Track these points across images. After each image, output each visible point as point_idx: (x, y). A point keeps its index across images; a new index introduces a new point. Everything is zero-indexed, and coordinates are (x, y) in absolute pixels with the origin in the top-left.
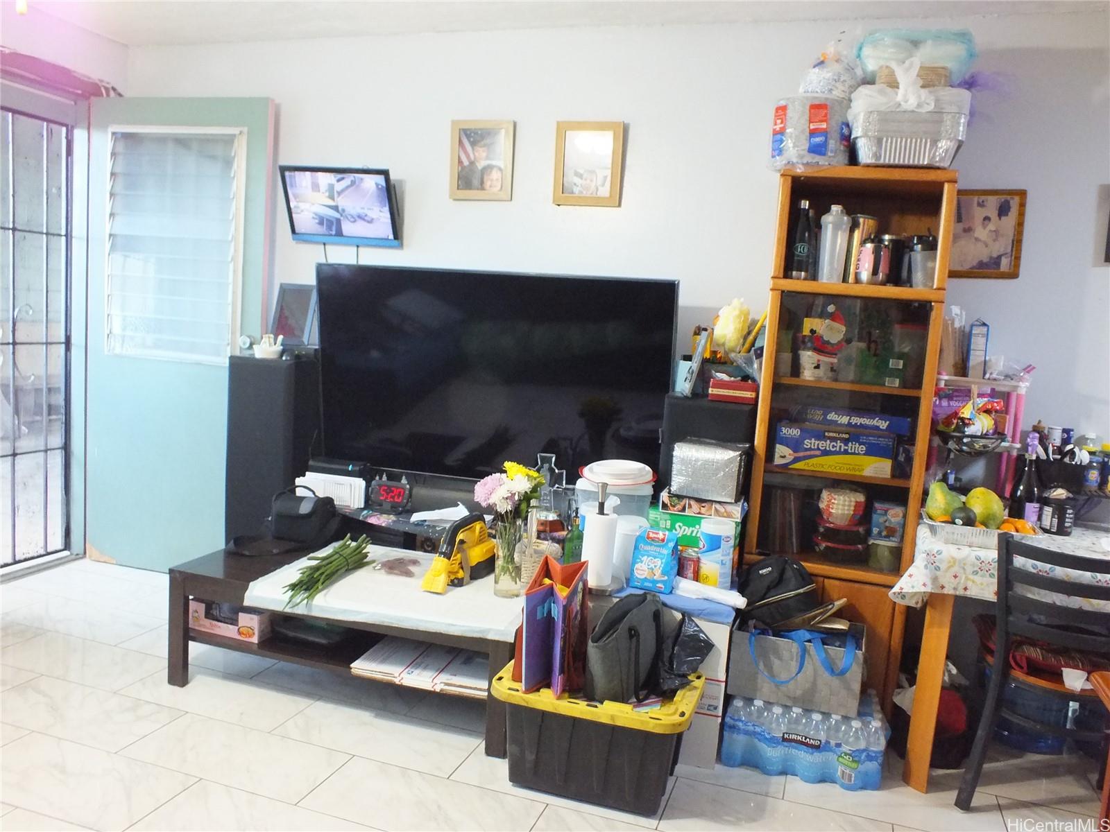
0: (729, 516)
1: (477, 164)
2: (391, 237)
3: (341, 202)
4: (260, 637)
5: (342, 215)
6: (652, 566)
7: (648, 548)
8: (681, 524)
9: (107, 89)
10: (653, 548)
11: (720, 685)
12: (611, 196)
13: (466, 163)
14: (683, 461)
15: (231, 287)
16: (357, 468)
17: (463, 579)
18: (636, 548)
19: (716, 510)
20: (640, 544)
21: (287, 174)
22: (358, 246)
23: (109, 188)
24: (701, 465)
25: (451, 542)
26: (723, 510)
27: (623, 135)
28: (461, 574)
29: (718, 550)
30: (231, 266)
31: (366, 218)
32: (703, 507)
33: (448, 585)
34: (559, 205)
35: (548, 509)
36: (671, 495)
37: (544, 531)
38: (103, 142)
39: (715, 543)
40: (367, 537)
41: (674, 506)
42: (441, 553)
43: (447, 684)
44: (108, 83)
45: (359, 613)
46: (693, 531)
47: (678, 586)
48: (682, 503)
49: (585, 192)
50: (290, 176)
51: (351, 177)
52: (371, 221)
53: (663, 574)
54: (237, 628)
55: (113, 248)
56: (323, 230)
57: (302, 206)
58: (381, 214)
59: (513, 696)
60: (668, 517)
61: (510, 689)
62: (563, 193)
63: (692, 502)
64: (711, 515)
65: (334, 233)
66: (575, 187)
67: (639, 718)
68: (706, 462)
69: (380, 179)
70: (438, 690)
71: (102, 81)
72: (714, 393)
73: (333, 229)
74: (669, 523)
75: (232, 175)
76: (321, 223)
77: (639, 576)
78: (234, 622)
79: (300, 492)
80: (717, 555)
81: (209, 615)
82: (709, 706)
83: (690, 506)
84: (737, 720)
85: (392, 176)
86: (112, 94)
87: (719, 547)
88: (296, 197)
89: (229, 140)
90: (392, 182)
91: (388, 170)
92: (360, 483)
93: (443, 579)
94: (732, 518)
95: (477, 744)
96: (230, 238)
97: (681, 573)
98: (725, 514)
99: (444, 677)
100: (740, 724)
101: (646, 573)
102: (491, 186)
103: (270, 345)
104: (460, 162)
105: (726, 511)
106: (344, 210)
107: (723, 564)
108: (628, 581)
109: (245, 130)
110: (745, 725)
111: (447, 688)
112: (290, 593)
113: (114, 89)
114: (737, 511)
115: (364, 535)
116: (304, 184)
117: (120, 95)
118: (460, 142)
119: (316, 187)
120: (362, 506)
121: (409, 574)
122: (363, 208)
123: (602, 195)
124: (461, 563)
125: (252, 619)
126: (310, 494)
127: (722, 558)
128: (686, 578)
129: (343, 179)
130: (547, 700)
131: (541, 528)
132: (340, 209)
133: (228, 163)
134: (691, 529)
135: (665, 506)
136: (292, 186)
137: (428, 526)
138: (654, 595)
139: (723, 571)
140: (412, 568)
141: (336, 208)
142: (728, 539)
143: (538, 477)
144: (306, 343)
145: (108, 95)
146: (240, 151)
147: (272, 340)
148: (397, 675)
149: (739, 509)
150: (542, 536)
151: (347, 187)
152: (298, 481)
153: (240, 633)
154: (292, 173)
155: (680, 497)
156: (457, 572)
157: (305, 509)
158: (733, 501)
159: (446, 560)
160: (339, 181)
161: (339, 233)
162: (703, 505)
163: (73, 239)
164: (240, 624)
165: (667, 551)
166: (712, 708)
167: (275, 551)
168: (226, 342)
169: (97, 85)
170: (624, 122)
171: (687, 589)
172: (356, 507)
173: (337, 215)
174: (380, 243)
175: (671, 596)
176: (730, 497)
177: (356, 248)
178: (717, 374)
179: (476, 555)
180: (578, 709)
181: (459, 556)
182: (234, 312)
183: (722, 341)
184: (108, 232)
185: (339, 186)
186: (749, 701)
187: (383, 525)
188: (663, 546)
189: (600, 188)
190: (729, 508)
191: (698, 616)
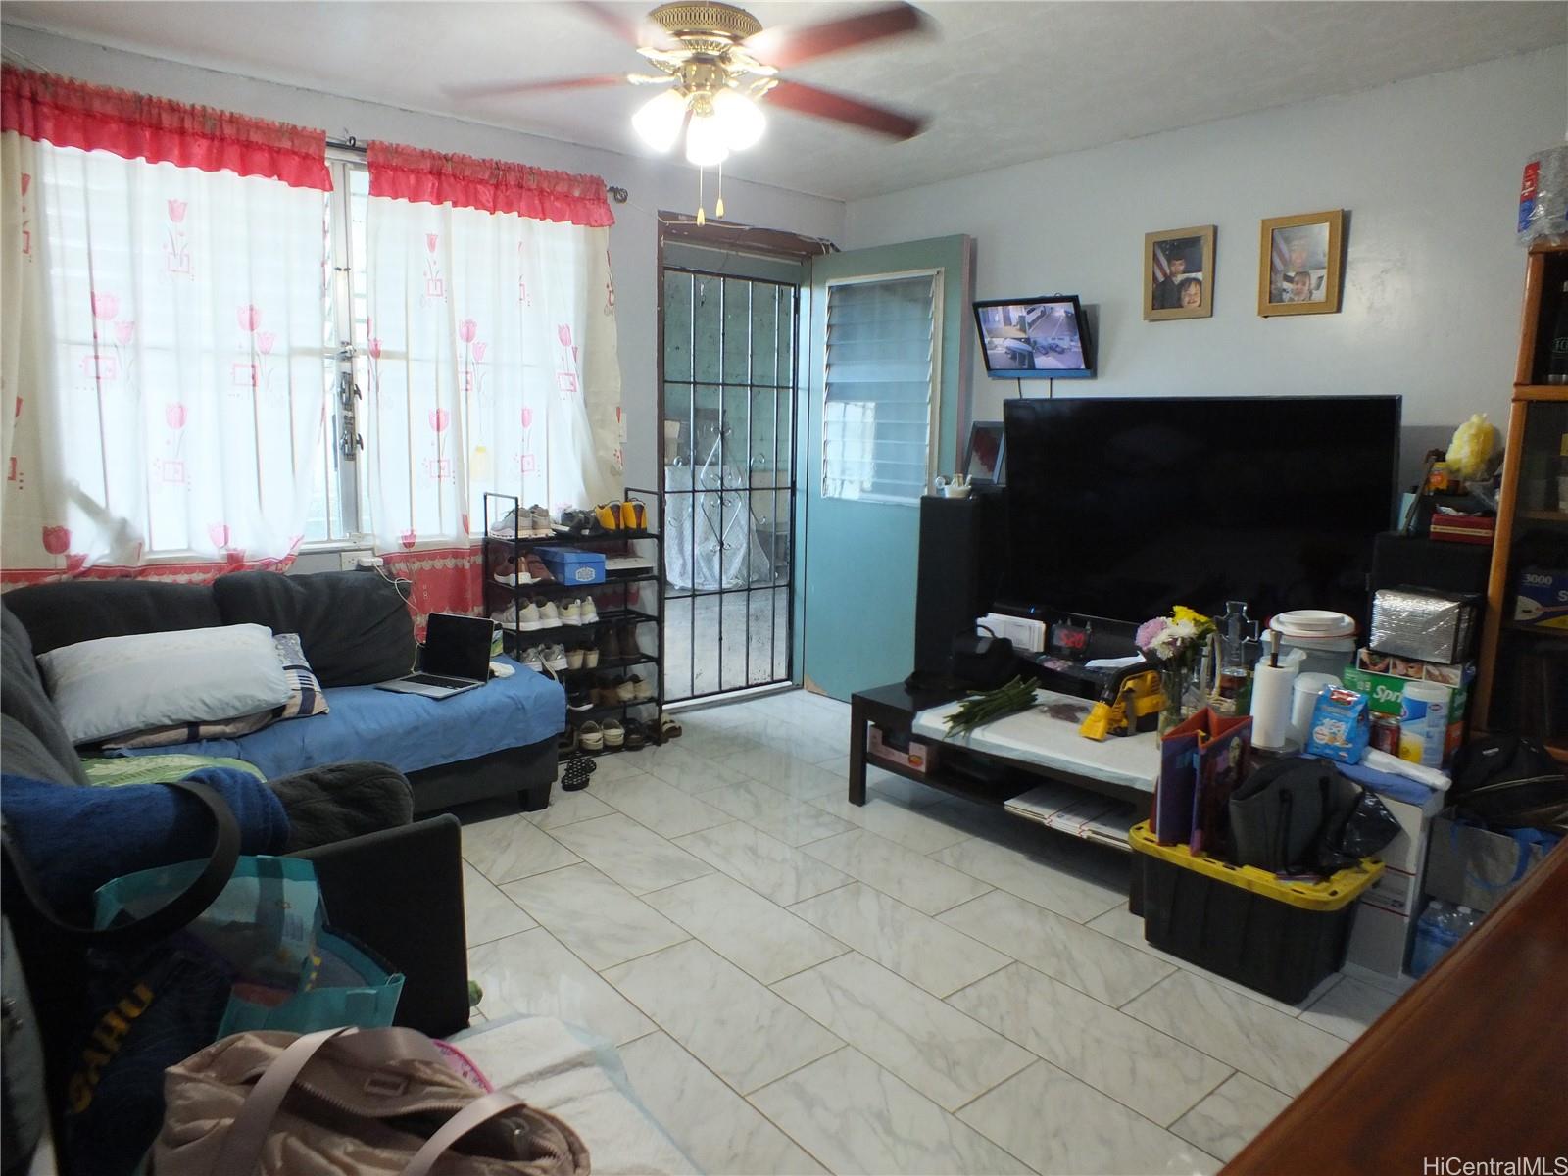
0: (1445, 680)
1: (1174, 279)
2: (1083, 367)
3: (1032, 334)
4: (928, 768)
5: (1033, 348)
6: (1334, 730)
7: (1331, 709)
8: (1383, 687)
9: (827, 247)
10: (1336, 710)
11: (1409, 879)
12: (1326, 302)
13: (1161, 279)
14: (1385, 612)
15: (929, 428)
16: (1038, 611)
17: (1126, 729)
18: (1317, 709)
19: (1428, 672)
20: (1321, 705)
21: (980, 310)
22: (1051, 379)
23: (826, 339)
24: (1408, 616)
25: (1115, 689)
26: (1436, 673)
27: (1343, 225)
28: (1124, 723)
29: (1423, 719)
30: (929, 407)
31: (1058, 349)
32: (1412, 668)
33: (1108, 733)
34: (1266, 317)
35: (1238, 665)
36: (1373, 652)
37: (1231, 689)
38: (823, 297)
39: (1419, 710)
40: (1038, 680)
41: (1375, 665)
42: (1104, 699)
43: (1094, 832)
44: (828, 241)
45: (1013, 749)
46: (1398, 696)
47: (1367, 756)
48: (1385, 662)
49: (1296, 299)
50: (983, 312)
51: (1040, 307)
52: (1063, 351)
53: (1349, 740)
54: (907, 756)
55: (829, 398)
56: (1016, 364)
57: (997, 341)
58: (1073, 344)
59: (1148, 846)
60: (1366, 677)
61: (1146, 839)
62: (1270, 302)
63: (1398, 662)
64: (1421, 678)
65: (1026, 366)
66: (1284, 294)
67: (1278, 888)
68: (1413, 614)
69: (1069, 307)
70: (1085, 837)
71: (821, 240)
72: (1437, 530)
73: (1023, 363)
74: (1368, 685)
75: (930, 316)
76: (1014, 357)
77: (1318, 741)
78: (906, 750)
79: (981, 632)
80: (1421, 725)
81: (886, 741)
82: (1395, 901)
83: (1395, 666)
84: (1432, 925)
85: (1082, 301)
86: (831, 250)
87: (1424, 716)
88: (989, 332)
89: (927, 282)
90: (1082, 308)
91: (1077, 296)
92: (1039, 626)
93: (1100, 728)
94: (1449, 683)
95: (1123, 900)
96: (928, 379)
97: (1375, 743)
98: (1440, 678)
99: (1094, 826)
100: (1436, 931)
101: (1327, 738)
102: (1189, 303)
103: (960, 485)
104: (1155, 278)
105: (1440, 675)
106: (1035, 342)
107: (1428, 736)
108: (1307, 745)
109: (943, 269)
110: (1442, 932)
111: (1094, 835)
112: (950, 724)
113: (832, 245)
114: (1456, 675)
115: (1035, 678)
116: (997, 319)
117: (837, 250)
118: (1155, 255)
119: (1007, 320)
120: (1042, 650)
121: (1074, 720)
122: (1053, 339)
123: (1317, 300)
124: (1124, 712)
125: (921, 748)
126: (988, 635)
127: (1428, 729)
128: (1380, 749)
129: (1033, 310)
130: (1181, 855)
131: (1227, 685)
132: (1032, 340)
133: (927, 302)
134: (1397, 694)
135: (1363, 665)
136: (985, 322)
137: (1103, 674)
138: (1330, 763)
139: (1429, 745)
140: (1079, 715)
141: (1027, 341)
142: (1437, 707)
143: (1206, 623)
144: (996, 482)
145: (827, 252)
146: (938, 291)
147: (961, 479)
148: (1046, 817)
149: (1459, 673)
150: (1227, 693)
151: (1038, 318)
152: (980, 621)
153: (911, 761)
154: (985, 309)
155: (1382, 655)
156: (1121, 721)
157: (982, 648)
158: (1449, 662)
159: (1107, 706)
160: (1029, 312)
161: (1032, 367)
162: (1412, 665)
163: (799, 391)
164: (911, 752)
165: (1354, 715)
166: (1396, 904)
167: (950, 687)
168: (922, 484)
169: (818, 244)
170: (1342, 210)
171: (1379, 761)
172: (1035, 650)
173: (1030, 349)
174: (1073, 373)
175: (1356, 767)
176: (1444, 657)
177: (1049, 382)
178: (1442, 508)
179: (1144, 705)
180: (1216, 869)
181: (1123, 704)
182: (931, 453)
183: (1456, 467)
184: (825, 382)
185: (1030, 318)
186: (1452, 906)
187: (1059, 670)
188: (1350, 709)
189: (1314, 292)
190: (1446, 671)
191: (1382, 792)
